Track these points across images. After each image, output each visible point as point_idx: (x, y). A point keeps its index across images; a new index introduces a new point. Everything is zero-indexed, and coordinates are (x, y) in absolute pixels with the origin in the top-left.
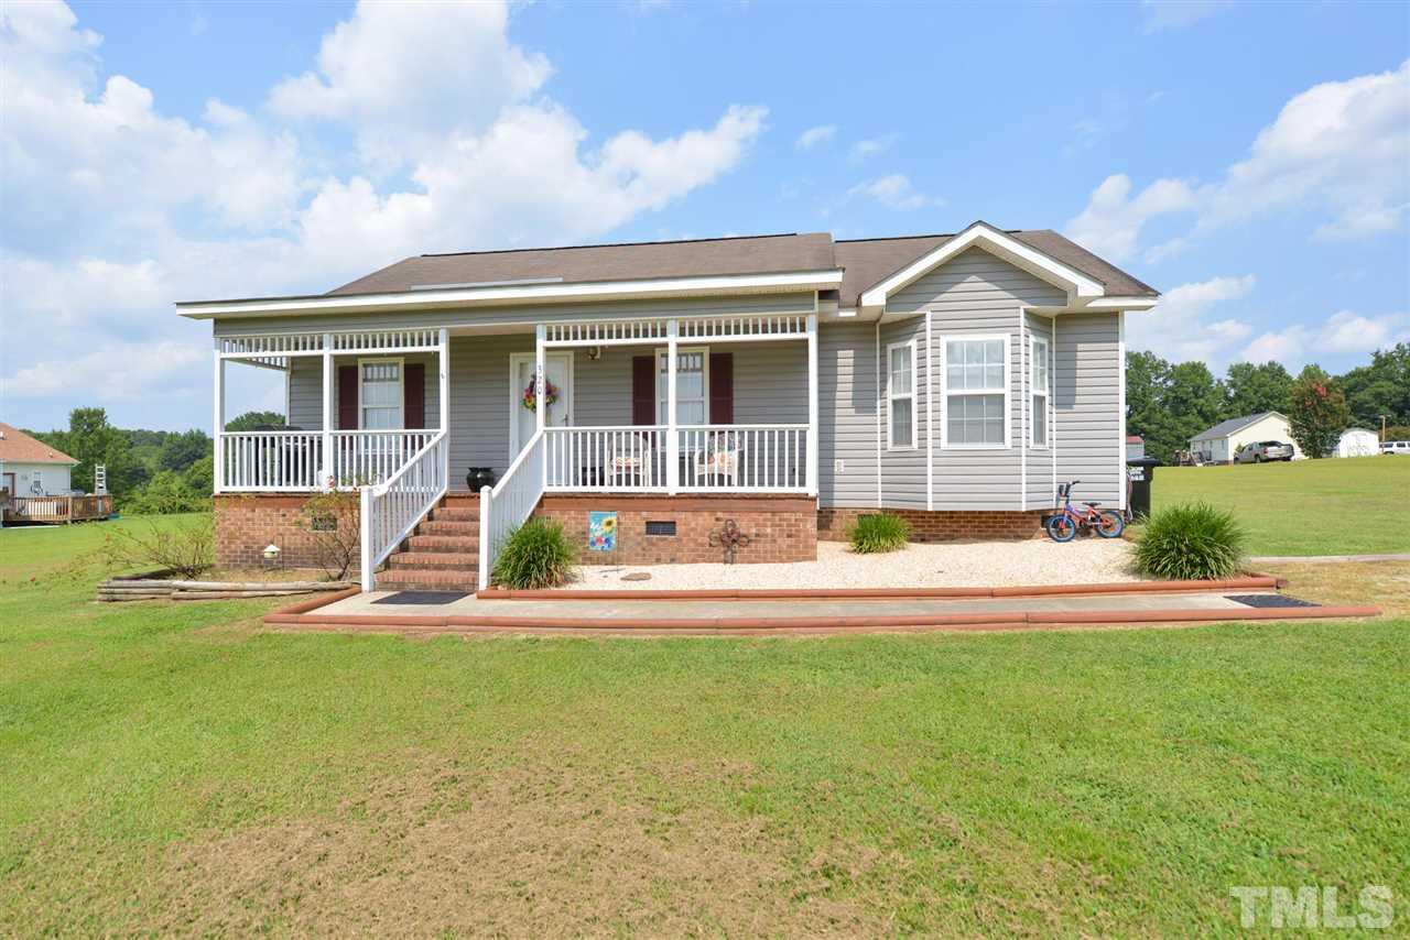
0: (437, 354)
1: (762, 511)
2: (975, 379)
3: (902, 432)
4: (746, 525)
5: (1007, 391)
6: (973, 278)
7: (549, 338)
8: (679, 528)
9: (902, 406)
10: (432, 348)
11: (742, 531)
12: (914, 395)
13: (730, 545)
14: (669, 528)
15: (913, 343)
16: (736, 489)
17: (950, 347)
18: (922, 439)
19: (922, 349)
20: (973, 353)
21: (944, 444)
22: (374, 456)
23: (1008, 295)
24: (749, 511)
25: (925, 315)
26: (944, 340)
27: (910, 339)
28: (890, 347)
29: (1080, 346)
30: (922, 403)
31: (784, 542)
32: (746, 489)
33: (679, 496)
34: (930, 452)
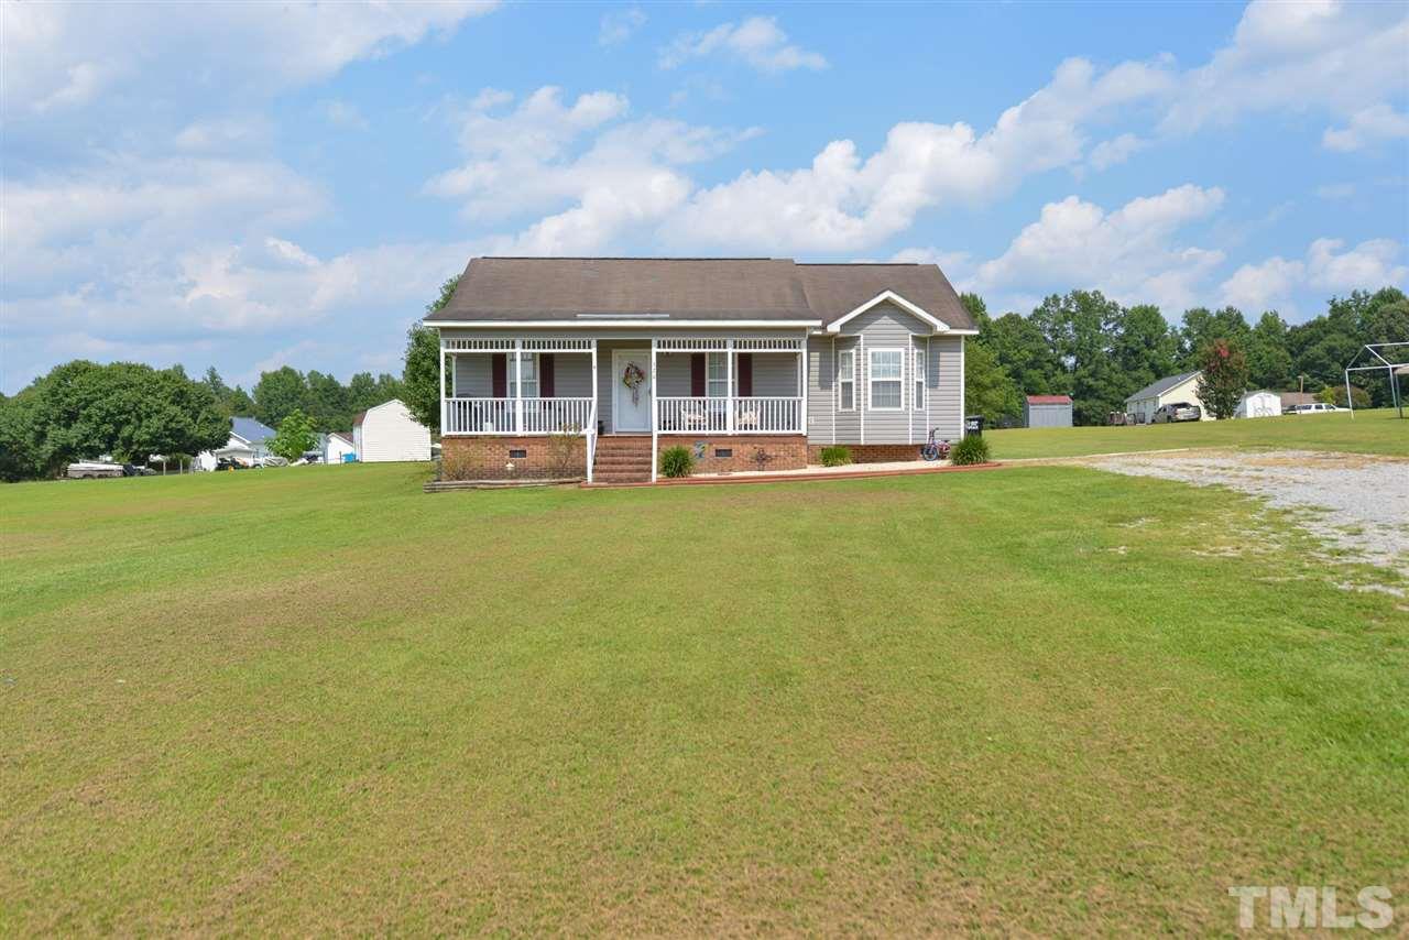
0: (591, 354)
1: (779, 443)
2: (886, 372)
3: (847, 401)
4: (770, 451)
5: (902, 379)
6: (886, 317)
7: (659, 347)
8: (734, 453)
9: (847, 386)
10: (587, 351)
11: (768, 454)
12: (854, 380)
13: (762, 460)
14: (728, 453)
15: (853, 351)
16: (759, 432)
17: (873, 355)
18: (858, 405)
19: (858, 355)
20: (886, 357)
21: (870, 408)
22: (530, 414)
23: (902, 327)
24: (772, 443)
25: (859, 337)
26: (870, 351)
27: (851, 348)
28: (841, 352)
29: (941, 354)
30: (858, 385)
31: (790, 459)
32: (764, 432)
33: (734, 436)
34: (862, 411)
